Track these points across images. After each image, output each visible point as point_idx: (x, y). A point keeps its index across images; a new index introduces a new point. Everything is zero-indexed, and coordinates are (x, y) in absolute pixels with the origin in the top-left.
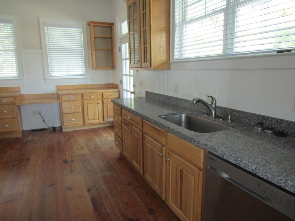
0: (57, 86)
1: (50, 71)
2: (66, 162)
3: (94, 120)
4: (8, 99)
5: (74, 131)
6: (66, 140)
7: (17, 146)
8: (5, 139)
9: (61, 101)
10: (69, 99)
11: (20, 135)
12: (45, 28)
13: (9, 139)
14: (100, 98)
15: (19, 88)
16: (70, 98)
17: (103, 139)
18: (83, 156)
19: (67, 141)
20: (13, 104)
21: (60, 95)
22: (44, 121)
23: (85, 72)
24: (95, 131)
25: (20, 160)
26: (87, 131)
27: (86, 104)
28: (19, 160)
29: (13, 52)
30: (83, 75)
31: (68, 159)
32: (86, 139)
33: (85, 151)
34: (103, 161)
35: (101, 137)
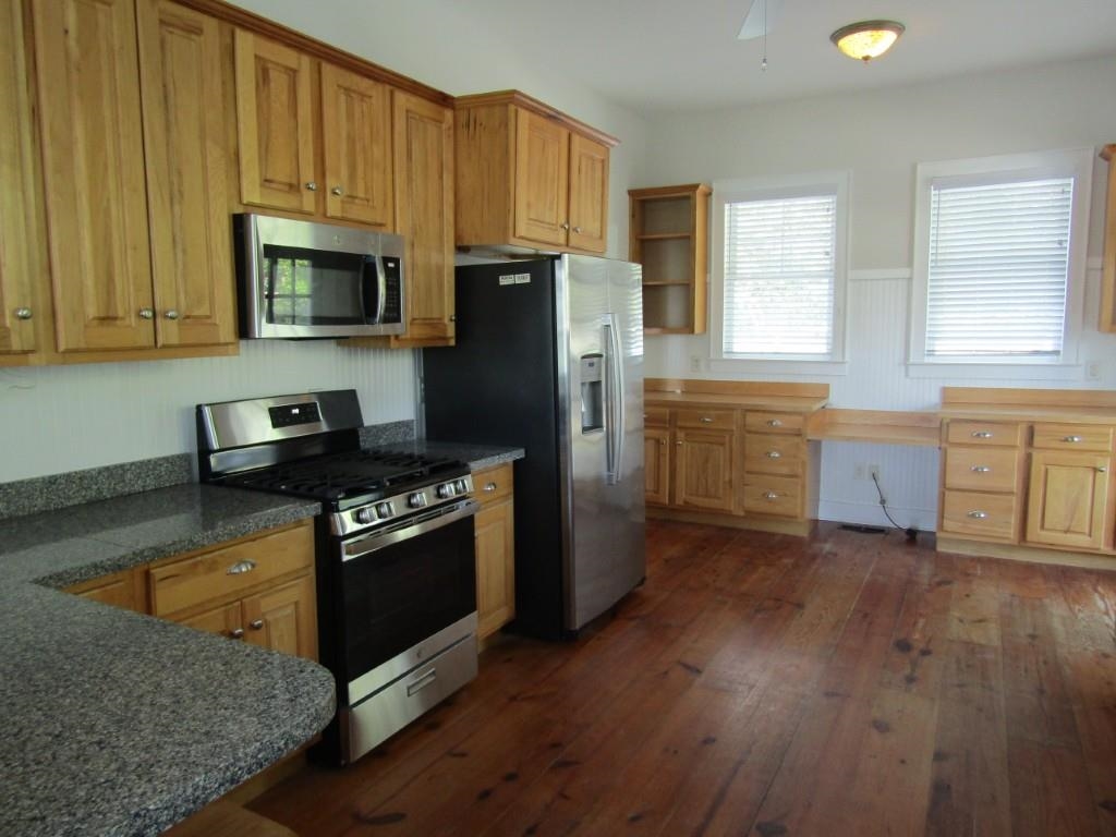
0: (945, 390)
1: (929, 338)
2: (904, 646)
3: (1066, 532)
4: (787, 417)
5: (979, 560)
6: (937, 579)
7: (786, 561)
8: (765, 533)
9: (947, 441)
10: (977, 441)
11: (802, 532)
12: (933, 192)
13: (773, 535)
14: (1110, 449)
15: (826, 387)
16: (978, 435)
17: (1081, 615)
18: (971, 647)
19: (939, 584)
20: (799, 434)
21: (945, 421)
22: (883, 502)
23: (1062, 342)
24: (1064, 578)
25: (779, 600)
26: (1031, 569)
27: (1043, 468)
28: (777, 600)
29: (827, 280)
30: (1056, 353)
31: (916, 640)
32: (1013, 596)
33: (991, 635)
34: (1041, 692)
35: (1077, 607)
